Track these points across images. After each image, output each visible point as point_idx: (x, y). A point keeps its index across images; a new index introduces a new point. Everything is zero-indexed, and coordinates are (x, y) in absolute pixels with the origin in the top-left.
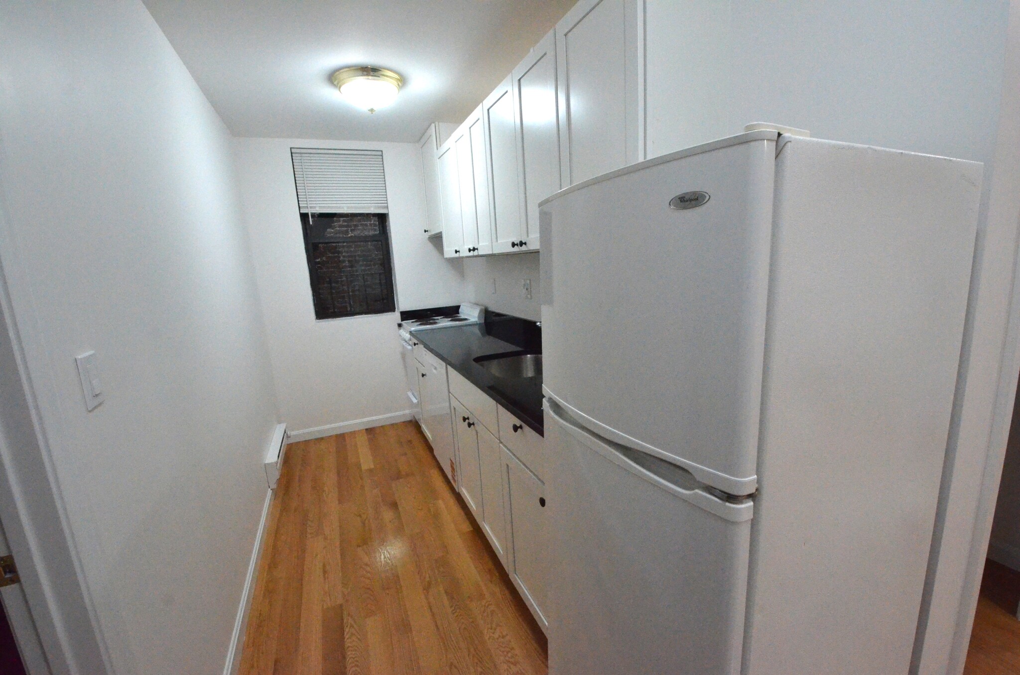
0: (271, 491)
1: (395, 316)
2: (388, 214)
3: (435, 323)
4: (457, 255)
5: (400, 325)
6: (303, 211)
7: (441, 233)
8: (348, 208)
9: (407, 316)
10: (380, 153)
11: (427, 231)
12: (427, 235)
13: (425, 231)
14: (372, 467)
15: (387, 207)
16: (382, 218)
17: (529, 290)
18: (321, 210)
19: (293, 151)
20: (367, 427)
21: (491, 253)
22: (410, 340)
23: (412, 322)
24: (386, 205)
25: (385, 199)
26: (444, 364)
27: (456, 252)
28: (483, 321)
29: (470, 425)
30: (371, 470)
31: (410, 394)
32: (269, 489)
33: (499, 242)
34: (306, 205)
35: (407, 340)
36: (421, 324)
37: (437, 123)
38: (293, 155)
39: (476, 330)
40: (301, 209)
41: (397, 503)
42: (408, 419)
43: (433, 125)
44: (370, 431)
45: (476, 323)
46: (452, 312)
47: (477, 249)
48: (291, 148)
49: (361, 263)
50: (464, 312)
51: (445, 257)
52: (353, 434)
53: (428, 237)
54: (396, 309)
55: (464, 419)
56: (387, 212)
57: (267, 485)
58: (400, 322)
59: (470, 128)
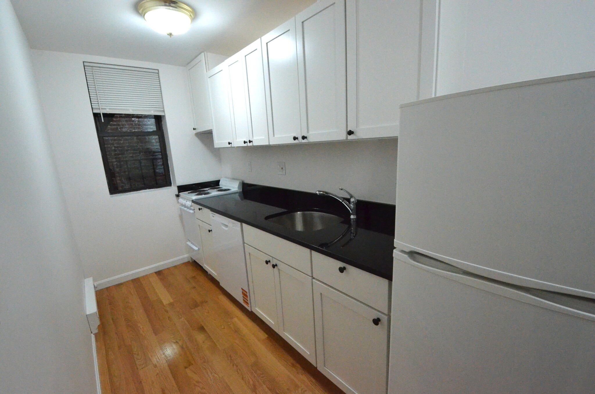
0: (94, 335)
1: (173, 190)
2: (164, 116)
3: (208, 193)
4: (230, 146)
5: (178, 196)
6: (96, 111)
7: (212, 130)
8: (133, 110)
9: (182, 189)
10: (157, 71)
11: (196, 129)
12: (195, 132)
13: (194, 129)
14: (172, 301)
15: (164, 111)
16: (159, 120)
17: (284, 169)
18: (110, 111)
19: (85, 64)
20: (156, 271)
21: (267, 144)
22: (191, 206)
23: (189, 193)
24: (163, 109)
25: (162, 105)
26: (239, 223)
27: (229, 143)
28: (241, 190)
29: (274, 266)
30: (171, 304)
31: (189, 243)
32: (92, 334)
33: (275, 136)
34: (98, 107)
35: (189, 206)
36: (198, 195)
37: (206, 53)
38: (85, 67)
39: (237, 197)
40: (93, 110)
41: (203, 326)
42: (186, 261)
43: (203, 54)
44: (159, 273)
45: (237, 192)
46: (215, 184)
47: (252, 142)
48: (83, 62)
49: (129, 152)
50: (223, 184)
51: (216, 146)
52: (146, 277)
53: (195, 133)
54: (172, 184)
55: (267, 262)
56: (164, 115)
57: (90, 332)
58: (177, 193)
59: (245, 56)
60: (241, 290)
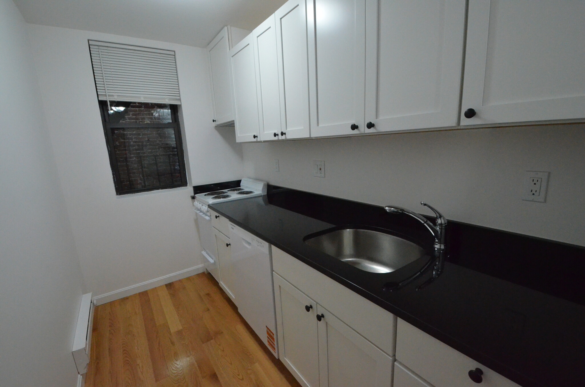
0: (81, 376)
1: (188, 190)
2: (180, 106)
3: (227, 196)
4: (255, 140)
5: (193, 198)
6: (101, 98)
7: (234, 121)
8: (145, 98)
9: (199, 189)
10: (173, 53)
11: (215, 121)
12: (214, 124)
13: (214, 121)
14: (181, 328)
15: (180, 100)
16: (175, 109)
17: (323, 169)
18: (119, 98)
19: (91, 42)
20: (167, 283)
22: (208, 211)
23: (205, 195)
24: (179, 97)
25: (178, 93)
26: (266, 244)
27: (255, 137)
28: (266, 194)
29: (320, 318)
30: (179, 332)
31: (204, 253)
32: (79, 375)
34: (104, 93)
35: (205, 211)
36: (215, 198)
37: (229, 27)
38: (91, 47)
39: (261, 201)
40: (99, 97)
41: (215, 373)
42: (201, 271)
43: (226, 28)
44: (170, 286)
45: (260, 195)
46: (235, 185)
47: (285, 134)
48: (88, 40)
49: (148, 147)
50: (245, 186)
51: (238, 140)
52: (155, 290)
53: (214, 126)
54: (188, 184)
55: (308, 308)
56: (180, 104)
57: (76, 372)
58: (193, 195)
59: (281, 19)
60: (266, 328)
